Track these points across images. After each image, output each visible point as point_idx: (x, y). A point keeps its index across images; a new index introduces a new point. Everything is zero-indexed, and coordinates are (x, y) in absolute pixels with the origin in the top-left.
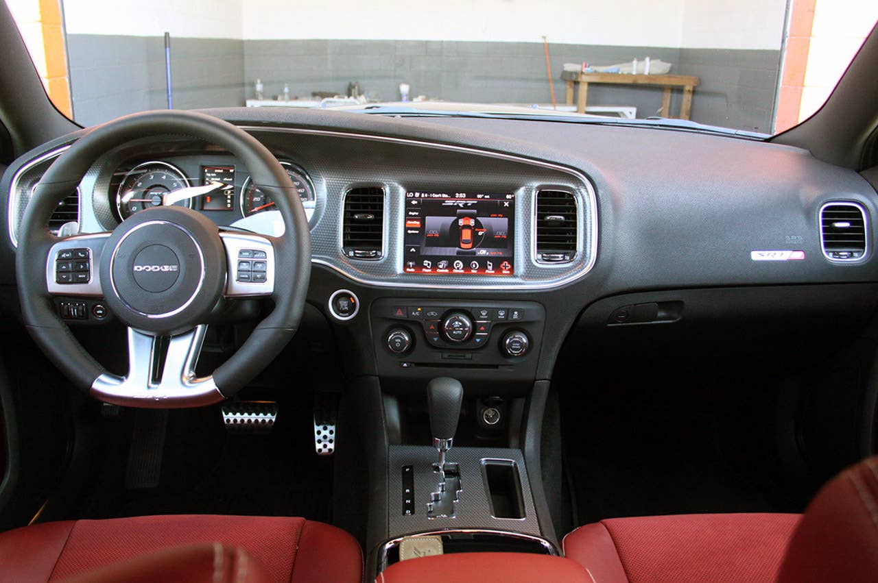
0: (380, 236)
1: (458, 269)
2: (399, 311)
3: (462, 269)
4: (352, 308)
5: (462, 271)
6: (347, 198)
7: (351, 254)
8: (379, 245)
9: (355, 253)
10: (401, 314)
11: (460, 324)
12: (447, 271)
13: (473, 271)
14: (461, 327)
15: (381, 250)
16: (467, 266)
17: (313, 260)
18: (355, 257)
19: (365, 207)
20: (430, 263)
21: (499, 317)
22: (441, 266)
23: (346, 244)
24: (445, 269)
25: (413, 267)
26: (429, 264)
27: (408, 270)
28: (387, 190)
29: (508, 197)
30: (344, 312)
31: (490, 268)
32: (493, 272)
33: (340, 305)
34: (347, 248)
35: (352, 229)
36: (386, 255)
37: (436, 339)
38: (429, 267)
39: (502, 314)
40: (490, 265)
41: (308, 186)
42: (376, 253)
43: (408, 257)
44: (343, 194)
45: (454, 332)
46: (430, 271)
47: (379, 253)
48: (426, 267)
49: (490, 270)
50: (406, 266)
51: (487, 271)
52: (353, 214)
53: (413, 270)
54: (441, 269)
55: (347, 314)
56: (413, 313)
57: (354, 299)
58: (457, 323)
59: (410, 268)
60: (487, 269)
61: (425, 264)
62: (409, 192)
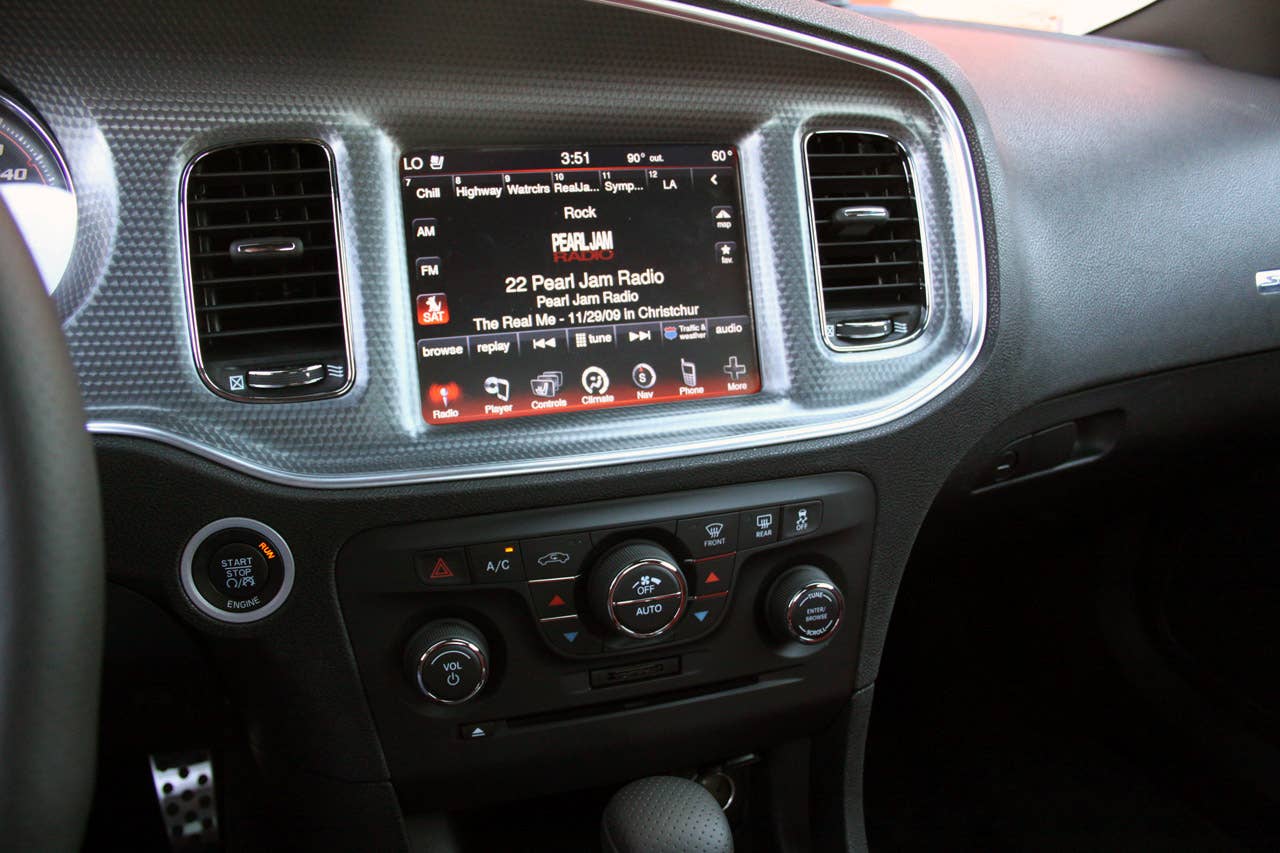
0: (334, 311)
1: (596, 392)
2: (441, 563)
3: (608, 392)
4: (269, 576)
5: (610, 399)
6: (197, 185)
7: (237, 383)
8: (332, 341)
9: (248, 380)
10: (448, 573)
11: (657, 581)
12: (562, 403)
13: (643, 395)
14: (658, 590)
15: (341, 359)
16: (622, 382)
17: (95, 427)
18: (250, 394)
19: (262, 212)
20: (505, 382)
21: (759, 534)
22: (541, 391)
23: (213, 350)
24: (555, 398)
25: (452, 405)
26: (502, 388)
27: (438, 414)
28: (337, 148)
29: (718, 156)
30: (244, 594)
31: (691, 378)
32: (701, 390)
33: (224, 571)
34: (218, 366)
35: (225, 294)
36: (362, 377)
37: (571, 637)
38: (506, 399)
39: (765, 524)
40: (689, 370)
41: (40, 157)
42: (324, 371)
43: (430, 373)
44: (179, 170)
45: (640, 611)
46: (508, 408)
47: (336, 371)
48: (494, 400)
49: (691, 386)
50: (427, 405)
51: (682, 390)
52: (223, 241)
53: (452, 414)
54: (542, 399)
55: (255, 601)
56: (490, 566)
57: (272, 547)
58: (645, 580)
59: (443, 409)
60: (684, 384)
61: (490, 390)
62: (408, 154)
